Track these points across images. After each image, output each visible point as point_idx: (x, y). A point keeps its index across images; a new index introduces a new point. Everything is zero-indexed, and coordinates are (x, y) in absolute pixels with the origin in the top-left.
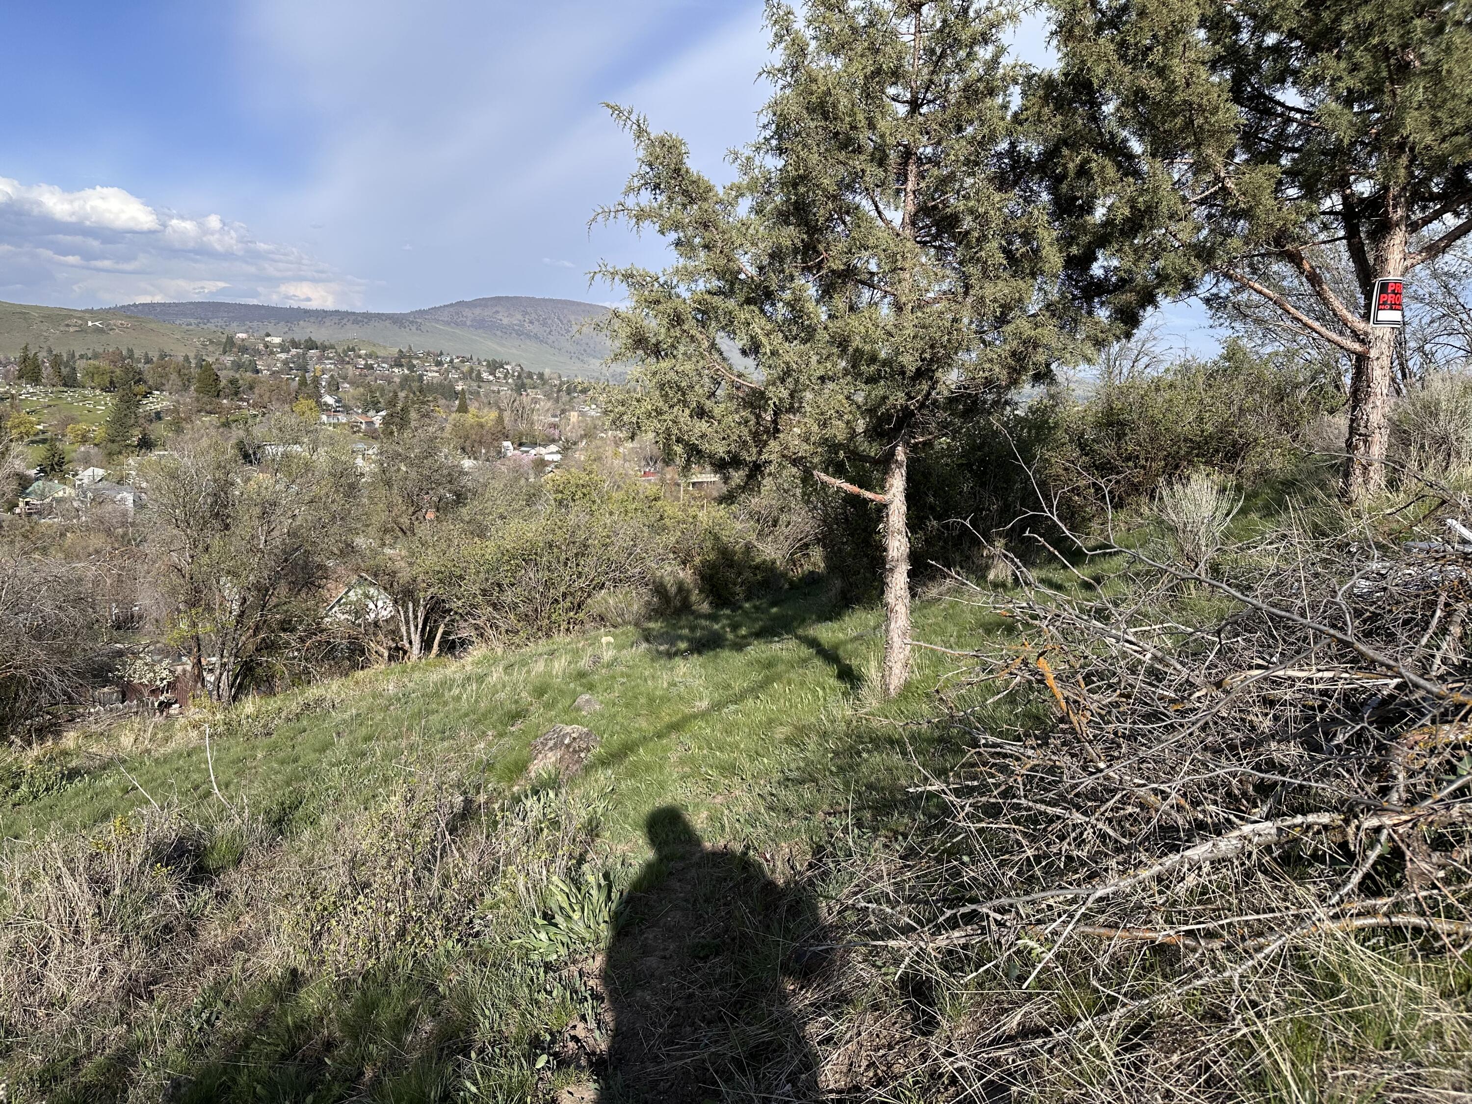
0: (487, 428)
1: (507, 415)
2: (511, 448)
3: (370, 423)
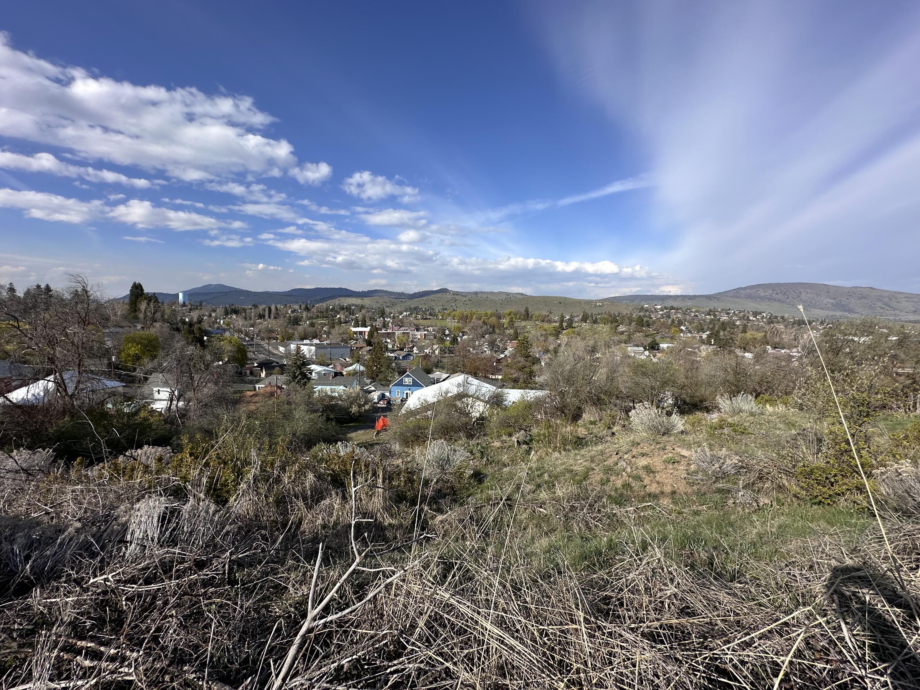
0: (758, 340)
1: (768, 335)
2: (771, 349)
3: (701, 337)
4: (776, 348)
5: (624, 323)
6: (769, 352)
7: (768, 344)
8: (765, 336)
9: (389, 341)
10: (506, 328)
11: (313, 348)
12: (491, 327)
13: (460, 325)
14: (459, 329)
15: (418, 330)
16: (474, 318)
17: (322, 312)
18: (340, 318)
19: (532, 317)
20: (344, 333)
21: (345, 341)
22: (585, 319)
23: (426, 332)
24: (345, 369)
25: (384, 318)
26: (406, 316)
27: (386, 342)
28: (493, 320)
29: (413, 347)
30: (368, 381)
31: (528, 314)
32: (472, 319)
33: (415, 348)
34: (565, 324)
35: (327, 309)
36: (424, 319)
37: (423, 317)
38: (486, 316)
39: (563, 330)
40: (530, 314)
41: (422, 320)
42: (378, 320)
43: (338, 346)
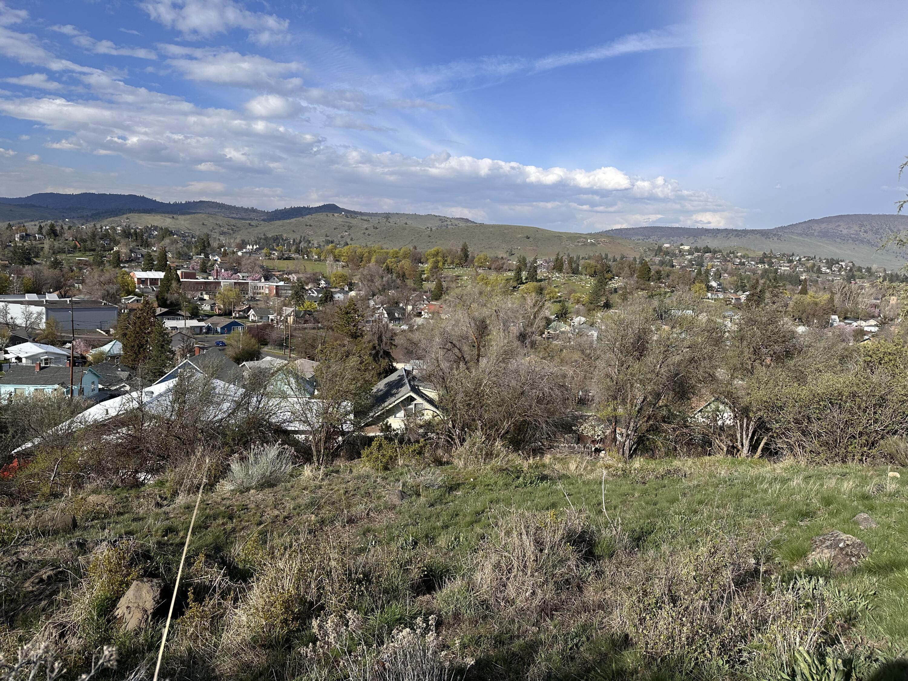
0: (820, 306)
1: (837, 298)
2: (838, 320)
3: (738, 299)
4: (845, 318)
5: (622, 275)
6: (835, 324)
7: (835, 313)
9: (206, 297)
10: (427, 280)
11: (43, 309)
12: (398, 277)
13: (347, 272)
14: (344, 278)
15: (267, 279)
16: (373, 260)
17: (84, 241)
18: (118, 252)
19: (472, 261)
20: (110, 282)
21: (114, 298)
22: (558, 267)
23: (282, 283)
24: (93, 351)
25: (207, 256)
26: (250, 253)
27: (202, 299)
28: (406, 263)
29: (249, 309)
30: (124, 375)
31: (467, 256)
32: (369, 261)
33: (252, 312)
34: (524, 274)
35: (94, 236)
36: (284, 259)
37: (283, 255)
38: (397, 257)
39: (520, 284)
40: (470, 256)
41: (281, 261)
42: (194, 258)
43: (93, 306)
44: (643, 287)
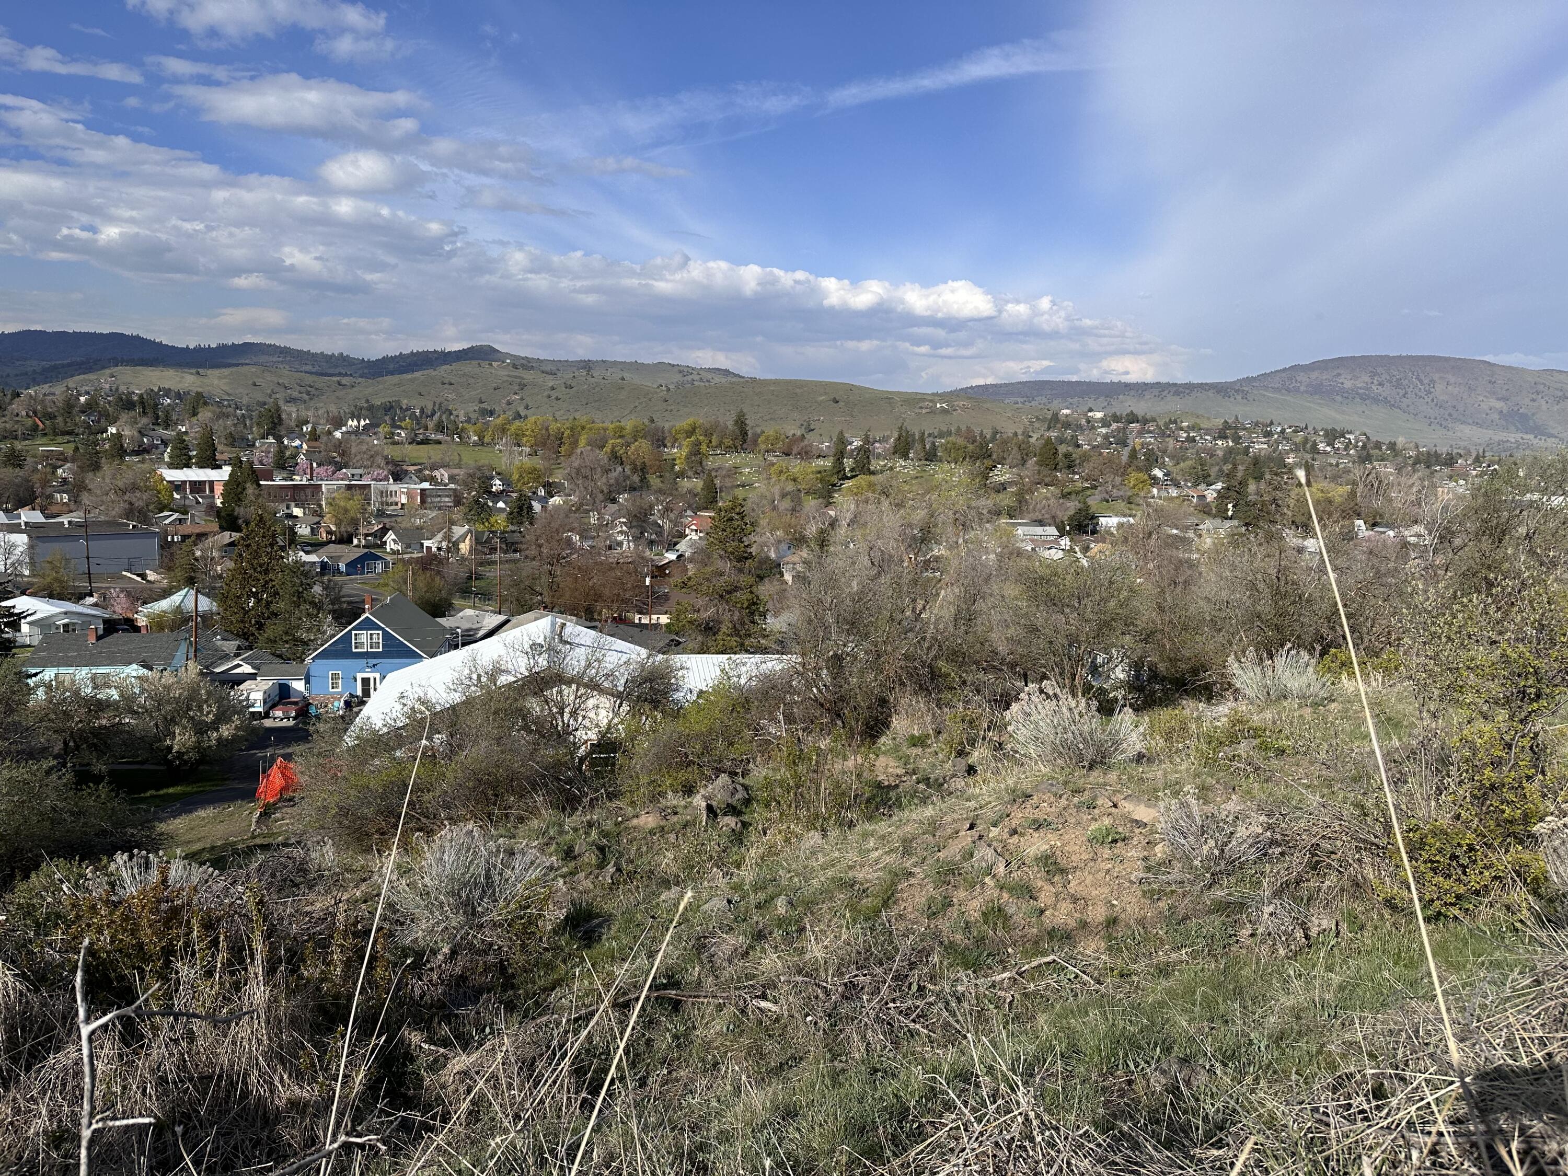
0: (1336, 505)
1: (1360, 489)
2: (1364, 527)
3: (1202, 497)
4: (1375, 525)
5: (1008, 461)
6: (1361, 535)
7: (1359, 516)
8: (1353, 494)
9: (298, 512)
10: (681, 474)
11: (21, 540)
12: (634, 470)
13: (538, 462)
14: (536, 475)
15: (398, 477)
16: (582, 442)
17: (51, 417)
18: (119, 436)
19: (755, 442)
20: (134, 487)
21: (143, 516)
22: (902, 449)
23: (426, 485)
24: (145, 610)
25: (279, 439)
26: (356, 432)
27: (291, 516)
28: (642, 448)
29: (384, 530)
30: (230, 646)
31: (744, 433)
32: (575, 443)
33: (390, 536)
34: (848, 463)
35: (70, 406)
36: (418, 443)
37: (416, 435)
38: (621, 437)
39: (843, 479)
40: (750, 433)
41: (414, 446)
42: (257, 444)
43: (113, 530)
44: (1047, 480)
